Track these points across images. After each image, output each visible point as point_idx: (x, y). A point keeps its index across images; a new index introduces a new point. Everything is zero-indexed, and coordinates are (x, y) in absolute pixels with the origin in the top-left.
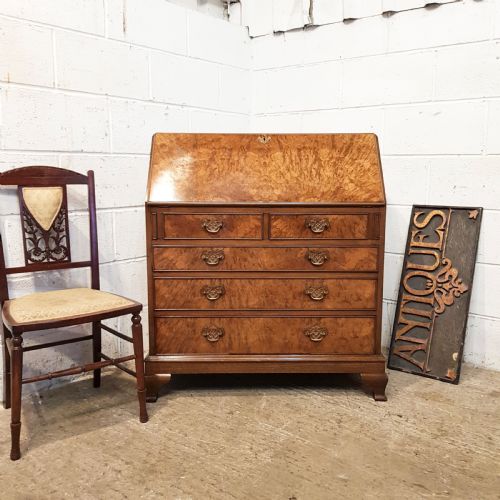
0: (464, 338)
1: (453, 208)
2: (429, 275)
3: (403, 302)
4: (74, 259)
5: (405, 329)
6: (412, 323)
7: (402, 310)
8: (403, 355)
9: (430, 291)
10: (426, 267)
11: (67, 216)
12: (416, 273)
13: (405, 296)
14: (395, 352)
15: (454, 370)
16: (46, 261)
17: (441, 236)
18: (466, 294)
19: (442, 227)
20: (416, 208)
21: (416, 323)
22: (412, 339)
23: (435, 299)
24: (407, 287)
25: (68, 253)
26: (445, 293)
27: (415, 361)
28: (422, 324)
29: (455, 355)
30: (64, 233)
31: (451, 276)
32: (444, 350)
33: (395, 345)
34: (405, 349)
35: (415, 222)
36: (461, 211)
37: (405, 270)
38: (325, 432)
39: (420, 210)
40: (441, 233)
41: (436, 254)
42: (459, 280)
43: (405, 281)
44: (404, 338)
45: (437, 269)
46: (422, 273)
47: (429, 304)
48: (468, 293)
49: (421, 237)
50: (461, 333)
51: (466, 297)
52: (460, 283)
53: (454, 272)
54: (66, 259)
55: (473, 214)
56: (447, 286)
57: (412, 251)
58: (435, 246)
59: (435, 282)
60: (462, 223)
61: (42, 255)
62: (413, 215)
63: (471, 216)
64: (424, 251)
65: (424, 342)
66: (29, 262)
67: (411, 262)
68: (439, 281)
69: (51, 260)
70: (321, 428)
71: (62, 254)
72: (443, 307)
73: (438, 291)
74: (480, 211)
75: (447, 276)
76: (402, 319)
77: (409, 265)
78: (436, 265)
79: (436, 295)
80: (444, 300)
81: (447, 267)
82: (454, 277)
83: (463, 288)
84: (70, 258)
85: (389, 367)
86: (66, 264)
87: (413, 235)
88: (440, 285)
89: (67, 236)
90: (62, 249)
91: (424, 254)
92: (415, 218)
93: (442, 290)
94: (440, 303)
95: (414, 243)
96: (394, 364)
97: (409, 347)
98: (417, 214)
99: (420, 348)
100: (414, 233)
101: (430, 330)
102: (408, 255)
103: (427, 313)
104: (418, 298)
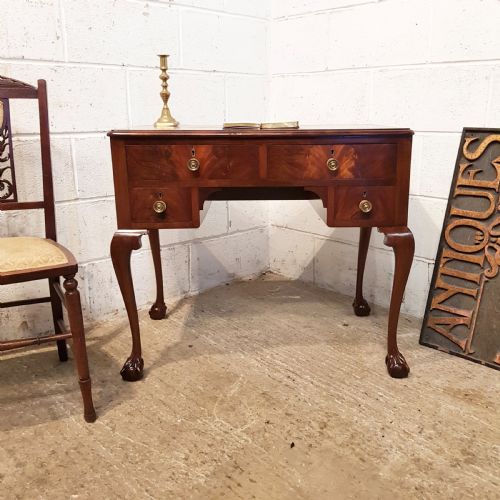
2: (480, 225)
3: (443, 261)
4: (21, 200)
5: (442, 296)
6: (453, 288)
7: (441, 271)
8: (440, 328)
9: (479, 247)
10: (474, 214)
11: (11, 141)
12: (463, 221)
13: (446, 253)
14: (429, 324)
17: (499, 171)
20: (468, 131)
21: (457, 289)
22: (453, 310)
23: (486, 259)
24: (449, 240)
25: (13, 189)
26: (499, 249)
27: (454, 338)
28: (466, 291)
30: (8, 163)
32: (495, 326)
33: (431, 317)
34: (442, 321)
35: (465, 151)
37: (449, 216)
39: (473, 135)
41: (491, 195)
43: (447, 232)
44: (442, 307)
45: (491, 217)
46: (470, 222)
47: (479, 265)
49: (472, 172)
54: (11, 197)
57: (458, 191)
58: (490, 184)
59: (487, 235)
62: (463, 142)
64: (474, 192)
65: (467, 314)
67: (457, 206)
68: (492, 233)
71: (6, 191)
72: (495, 270)
73: (490, 247)
76: (440, 283)
77: (454, 211)
78: (490, 211)
79: (487, 252)
80: (498, 258)
84: (16, 196)
85: (421, 343)
86: (11, 204)
87: (462, 169)
88: (494, 239)
89: (12, 167)
90: (6, 185)
91: (474, 196)
92: (465, 146)
93: (495, 246)
94: (492, 263)
95: (462, 181)
96: (427, 339)
97: (447, 319)
98: (468, 141)
99: (462, 322)
100: (463, 167)
101: (476, 299)
102: (453, 198)
103: (474, 276)
104: (462, 256)
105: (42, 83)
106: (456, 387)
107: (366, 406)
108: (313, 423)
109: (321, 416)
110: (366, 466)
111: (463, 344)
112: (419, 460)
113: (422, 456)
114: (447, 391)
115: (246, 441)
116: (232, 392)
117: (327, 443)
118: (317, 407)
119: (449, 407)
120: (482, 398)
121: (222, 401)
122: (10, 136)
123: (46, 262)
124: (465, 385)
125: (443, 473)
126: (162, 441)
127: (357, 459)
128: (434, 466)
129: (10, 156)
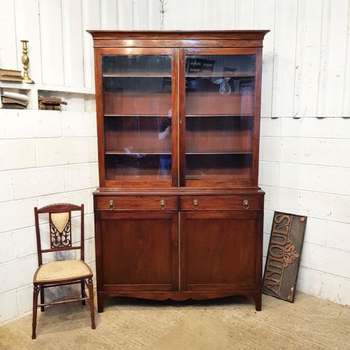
0: (296, 281)
1: (293, 215)
2: (282, 248)
3: (269, 261)
4: (73, 246)
5: (269, 274)
7: (268, 264)
8: (269, 287)
9: (280, 256)
10: (278, 243)
12: (275, 246)
13: (270, 257)
14: (264, 285)
15: (292, 295)
16: (60, 246)
17: (287, 229)
18: (298, 259)
19: (288, 224)
21: (274, 271)
22: (273, 279)
23: (284, 260)
24: (271, 252)
25: (70, 242)
27: (274, 290)
28: (277, 272)
29: (292, 289)
30: (69, 233)
31: (291, 249)
32: (287, 286)
33: (265, 282)
34: (269, 284)
35: (276, 220)
36: (297, 217)
37: (270, 244)
39: (277, 214)
40: (287, 227)
41: (285, 237)
42: (295, 252)
43: (270, 250)
44: (269, 278)
45: (285, 245)
46: (277, 246)
47: (281, 262)
49: (278, 228)
50: (295, 278)
51: (298, 261)
53: (293, 247)
55: (303, 219)
56: (289, 254)
57: (273, 234)
58: (285, 233)
59: (284, 251)
60: (297, 223)
61: (59, 244)
62: (274, 216)
63: (301, 220)
64: (279, 235)
65: (278, 281)
66: (53, 247)
67: (273, 240)
68: (286, 251)
69: (63, 246)
71: (68, 243)
72: (287, 264)
74: (306, 218)
75: (289, 249)
76: (268, 269)
77: (273, 242)
78: (285, 243)
79: (284, 258)
80: (288, 260)
81: (290, 244)
82: (293, 250)
83: (297, 256)
84: (71, 245)
86: (69, 248)
87: (274, 227)
88: (286, 253)
89: (71, 235)
90: (68, 241)
91: (279, 237)
92: (275, 218)
93: (287, 256)
94: (286, 262)
95: (274, 231)
96: (264, 291)
97: (271, 283)
98: (277, 216)
99: (276, 284)
100: (275, 225)
101: (281, 275)
102: (271, 236)
103: (280, 267)
104: (275, 259)
105: (83, 205)
111: (277, 292)
122: (70, 224)
129: (70, 231)
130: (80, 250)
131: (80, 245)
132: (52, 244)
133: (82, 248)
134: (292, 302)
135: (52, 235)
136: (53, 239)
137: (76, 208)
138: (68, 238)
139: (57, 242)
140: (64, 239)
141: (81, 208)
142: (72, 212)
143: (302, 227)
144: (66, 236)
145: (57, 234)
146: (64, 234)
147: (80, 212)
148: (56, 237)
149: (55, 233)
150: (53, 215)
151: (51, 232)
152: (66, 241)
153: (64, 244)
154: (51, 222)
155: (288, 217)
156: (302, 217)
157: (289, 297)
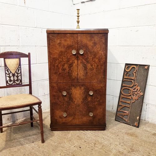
0: (141, 112)
1: (139, 65)
2: (130, 89)
3: (121, 98)
5: (121, 107)
7: (120, 101)
8: (120, 116)
9: (130, 95)
10: (128, 86)
11: (21, 69)
12: (126, 88)
13: (122, 96)
14: (118, 115)
15: (138, 122)
16: (13, 84)
17: (135, 75)
18: (142, 96)
19: (135, 72)
20: (126, 64)
21: (124, 105)
22: (124, 111)
23: (132, 97)
24: (122, 93)
25: (21, 81)
26: (135, 95)
27: (124, 119)
28: (127, 106)
29: (138, 118)
30: (20, 74)
31: (137, 89)
33: (118, 113)
35: (126, 70)
36: (142, 66)
37: (122, 86)
38: (89, 148)
40: (135, 74)
41: (133, 81)
42: (140, 91)
43: (122, 90)
44: (121, 110)
45: (133, 86)
46: (128, 88)
47: (130, 99)
48: (143, 96)
49: (128, 75)
50: (140, 110)
51: (143, 97)
52: (140, 92)
53: (139, 88)
55: (146, 67)
56: (136, 93)
57: (124, 80)
58: (132, 78)
60: (142, 70)
61: (12, 82)
62: (125, 67)
63: (145, 68)
64: (128, 80)
65: (127, 112)
66: (8, 84)
67: (124, 84)
68: (133, 91)
69: (15, 84)
70: (88, 147)
71: (19, 82)
72: (134, 100)
73: (133, 95)
74: (149, 66)
75: (136, 89)
76: (120, 104)
77: (123, 85)
79: (132, 96)
80: (135, 97)
81: (136, 86)
82: (139, 90)
83: (142, 94)
84: (22, 83)
85: (115, 120)
86: (20, 85)
87: (125, 74)
88: (134, 92)
89: (21, 75)
90: (19, 80)
91: (129, 81)
92: (126, 68)
93: (134, 94)
94: (133, 99)
95: (125, 77)
96: (117, 119)
97: (122, 114)
98: (127, 67)
99: (126, 114)
100: (125, 73)
101: (129, 108)
102: (123, 81)
103: (129, 102)
104: (126, 97)
105: (29, 54)
106: (128, 132)
107: (105, 138)
108: (92, 144)
109: (94, 141)
110: (107, 154)
111: (126, 120)
112: (120, 151)
113: (121, 150)
114: (126, 133)
115: (75, 149)
116: (70, 136)
117: (96, 148)
118: (92, 139)
119: (126, 137)
120: (134, 135)
121: (67, 139)
122: (21, 67)
123: (34, 101)
124: (130, 131)
125: (126, 155)
126: (53, 150)
127: (104, 152)
128: (124, 153)
129: (21, 72)
130: (29, 86)
131: (28, 83)
132: (7, 82)
133: (30, 85)
134: (138, 127)
135: (7, 75)
136: (8, 79)
137: (24, 56)
138: (20, 78)
139: (10, 81)
140: (16, 78)
141: (28, 56)
142: (22, 59)
143: (146, 73)
144: (17, 77)
145: (11, 75)
146: (16, 75)
147: (27, 59)
148: (10, 77)
149: (9, 74)
150: (7, 60)
151: (6, 73)
152: (17, 80)
153: (16, 82)
154: (5, 65)
155: (135, 66)
156: (146, 65)
157: (136, 124)
